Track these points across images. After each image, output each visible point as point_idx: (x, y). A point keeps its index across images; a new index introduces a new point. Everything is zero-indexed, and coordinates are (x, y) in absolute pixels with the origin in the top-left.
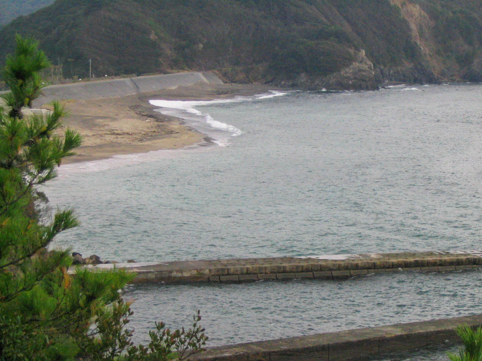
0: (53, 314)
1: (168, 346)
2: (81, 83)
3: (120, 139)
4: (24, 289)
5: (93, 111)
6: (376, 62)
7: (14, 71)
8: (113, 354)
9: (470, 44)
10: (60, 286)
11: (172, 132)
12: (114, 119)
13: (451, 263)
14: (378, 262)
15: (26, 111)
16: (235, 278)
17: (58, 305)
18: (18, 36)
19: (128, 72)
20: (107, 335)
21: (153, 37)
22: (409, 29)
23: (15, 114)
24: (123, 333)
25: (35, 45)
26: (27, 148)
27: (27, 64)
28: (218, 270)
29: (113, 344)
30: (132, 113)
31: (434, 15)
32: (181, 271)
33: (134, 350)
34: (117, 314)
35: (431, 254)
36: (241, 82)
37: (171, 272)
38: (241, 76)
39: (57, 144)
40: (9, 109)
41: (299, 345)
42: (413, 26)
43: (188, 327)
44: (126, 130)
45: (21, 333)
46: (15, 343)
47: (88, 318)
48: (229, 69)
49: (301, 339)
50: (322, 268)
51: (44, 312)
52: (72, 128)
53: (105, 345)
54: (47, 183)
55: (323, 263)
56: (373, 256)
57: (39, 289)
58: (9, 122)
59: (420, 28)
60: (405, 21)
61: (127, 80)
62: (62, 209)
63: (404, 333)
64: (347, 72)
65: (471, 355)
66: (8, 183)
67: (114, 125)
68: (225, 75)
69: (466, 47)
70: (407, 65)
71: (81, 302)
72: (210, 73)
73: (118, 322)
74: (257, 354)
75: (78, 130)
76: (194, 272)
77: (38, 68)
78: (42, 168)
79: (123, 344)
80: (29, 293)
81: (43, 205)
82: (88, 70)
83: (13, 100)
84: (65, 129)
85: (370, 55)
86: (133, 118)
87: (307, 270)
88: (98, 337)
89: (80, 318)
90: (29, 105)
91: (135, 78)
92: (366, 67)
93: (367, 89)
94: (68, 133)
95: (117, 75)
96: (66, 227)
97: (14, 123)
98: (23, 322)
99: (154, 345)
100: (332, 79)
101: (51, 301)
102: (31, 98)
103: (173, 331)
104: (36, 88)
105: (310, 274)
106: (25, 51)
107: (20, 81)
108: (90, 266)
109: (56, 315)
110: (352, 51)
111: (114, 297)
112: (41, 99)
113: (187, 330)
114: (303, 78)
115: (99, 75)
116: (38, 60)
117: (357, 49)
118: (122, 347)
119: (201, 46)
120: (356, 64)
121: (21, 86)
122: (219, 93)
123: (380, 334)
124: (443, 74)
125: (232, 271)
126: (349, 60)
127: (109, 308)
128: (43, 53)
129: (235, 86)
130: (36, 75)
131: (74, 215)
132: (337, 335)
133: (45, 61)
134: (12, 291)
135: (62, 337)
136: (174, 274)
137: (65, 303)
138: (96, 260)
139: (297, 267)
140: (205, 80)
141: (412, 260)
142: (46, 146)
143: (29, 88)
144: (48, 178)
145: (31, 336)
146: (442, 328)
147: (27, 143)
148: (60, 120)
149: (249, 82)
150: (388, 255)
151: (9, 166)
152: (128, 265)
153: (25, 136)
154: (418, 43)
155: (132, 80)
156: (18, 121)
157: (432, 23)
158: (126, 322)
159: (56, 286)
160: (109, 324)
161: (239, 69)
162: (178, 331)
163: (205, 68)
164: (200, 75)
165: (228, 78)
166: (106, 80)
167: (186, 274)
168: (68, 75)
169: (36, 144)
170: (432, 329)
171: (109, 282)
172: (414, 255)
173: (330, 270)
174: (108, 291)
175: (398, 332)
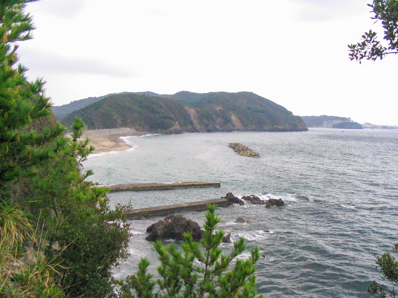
0: (86, 201)
1: (121, 210)
2: (93, 131)
3: (105, 148)
4: (77, 193)
5: (96, 139)
6: (181, 126)
7: (74, 127)
8: (104, 213)
9: (208, 121)
10: (88, 192)
11: (120, 146)
12: (103, 142)
13: (203, 185)
14: (181, 185)
15: (78, 139)
16: (139, 189)
17: (87, 198)
18: (76, 117)
19: (107, 128)
20: (102, 207)
21: (115, 117)
22: (190, 116)
23: (75, 140)
24: (107, 206)
25: (81, 120)
26: (78, 151)
27: (78, 125)
28: (134, 187)
29: (104, 210)
30: (109, 140)
31: (198, 112)
32: (123, 187)
33: (111, 211)
34: (105, 201)
35: (197, 182)
36: (141, 131)
37: (120, 187)
38: (141, 129)
39: (88, 150)
40: (73, 139)
41: (158, 209)
42: (192, 116)
43: (127, 205)
44: (107, 145)
45: (76, 207)
46: (74, 210)
47: (96, 202)
48: (137, 127)
49: (158, 207)
50: (165, 186)
51: (83, 200)
52: (92, 145)
53: (102, 210)
54: (84, 161)
55: (165, 185)
56: (180, 183)
57: (81, 194)
58: (73, 143)
59: (194, 116)
60: (189, 114)
61: (107, 130)
62: (89, 169)
63: (189, 205)
64: (172, 129)
65: (211, 212)
66: (72, 161)
67: (103, 144)
68: (136, 129)
69: (207, 122)
70: (190, 127)
71: (95, 197)
72: (132, 128)
73: (105, 203)
74: (145, 212)
75: (94, 146)
76: (127, 187)
77: (82, 126)
78: (83, 157)
79: (107, 210)
80: (78, 195)
81: (81, 167)
82: (95, 127)
83: (74, 136)
84: (90, 145)
85: (179, 124)
86: (108, 141)
87: (160, 187)
88: (100, 208)
89: (94, 202)
90: (79, 138)
91: (110, 130)
92: (178, 127)
93: (178, 133)
94: (91, 146)
95: (104, 128)
96: (90, 175)
97: (74, 143)
98: (77, 203)
99: (117, 210)
100: (168, 130)
101: (85, 197)
102: (80, 136)
103: (122, 206)
104: (81, 132)
105: (161, 188)
106: (78, 122)
107: (76, 130)
108: (96, 186)
109: (87, 201)
110: (174, 122)
111: (104, 196)
112: (82, 136)
113: (127, 206)
114: (159, 130)
115: (99, 128)
116: (82, 124)
117: (175, 122)
118: (107, 211)
119: (129, 120)
120: (175, 126)
121: (77, 132)
122: (134, 135)
123: (182, 206)
124: (200, 129)
125: (138, 187)
126: (172, 125)
127: (103, 199)
128: (83, 122)
129: (139, 132)
130: (81, 128)
131: (93, 171)
132: (169, 206)
133: (84, 124)
134: (73, 194)
135: (88, 208)
136: (121, 188)
137: (90, 197)
138: (97, 184)
139: (157, 186)
140: (130, 130)
141: (191, 184)
142: (84, 150)
143: (79, 132)
144: (85, 160)
145: (79, 208)
146: (200, 204)
147: (78, 149)
148: (88, 142)
149: (144, 131)
150: (184, 182)
151: (73, 156)
152: (107, 185)
153: (78, 147)
154: (193, 120)
155: (109, 131)
156: (76, 142)
157: (197, 115)
158: (108, 203)
159: (87, 193)
160: (103, 204)
161: (141, 127)
162: (124, 206)
163: (130, 127)
164: (129, 129)
165: (137, 130)
166: (101, 130)
167: (124, 188)
168: (89, 128)
169: (81, 149)
170: (197, 204)
171: (103, 192)
172: (192, 182)
173: (167, 187)
174: (103, 194)
175: (187, 205)
